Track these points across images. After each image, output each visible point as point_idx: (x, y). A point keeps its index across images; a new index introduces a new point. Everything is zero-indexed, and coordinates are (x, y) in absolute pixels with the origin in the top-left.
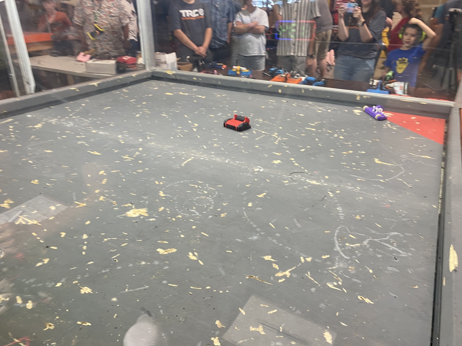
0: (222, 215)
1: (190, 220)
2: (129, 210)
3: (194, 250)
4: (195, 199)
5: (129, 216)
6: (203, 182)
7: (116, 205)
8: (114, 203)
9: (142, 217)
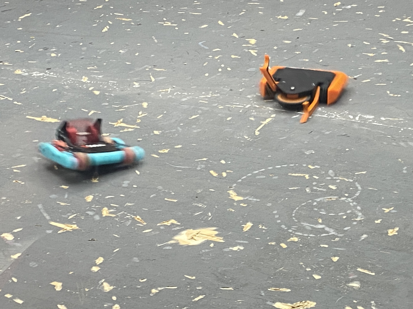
0: (391, 232)
1: (322, 246)
2: (177, 233)
3: (355, 301)
4: (315, 203)
5: (182, 243)
6: (316, 166)
7: (145, 224)
8: (138, 220)
9: (212, 245)
